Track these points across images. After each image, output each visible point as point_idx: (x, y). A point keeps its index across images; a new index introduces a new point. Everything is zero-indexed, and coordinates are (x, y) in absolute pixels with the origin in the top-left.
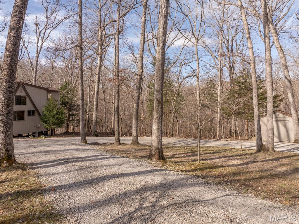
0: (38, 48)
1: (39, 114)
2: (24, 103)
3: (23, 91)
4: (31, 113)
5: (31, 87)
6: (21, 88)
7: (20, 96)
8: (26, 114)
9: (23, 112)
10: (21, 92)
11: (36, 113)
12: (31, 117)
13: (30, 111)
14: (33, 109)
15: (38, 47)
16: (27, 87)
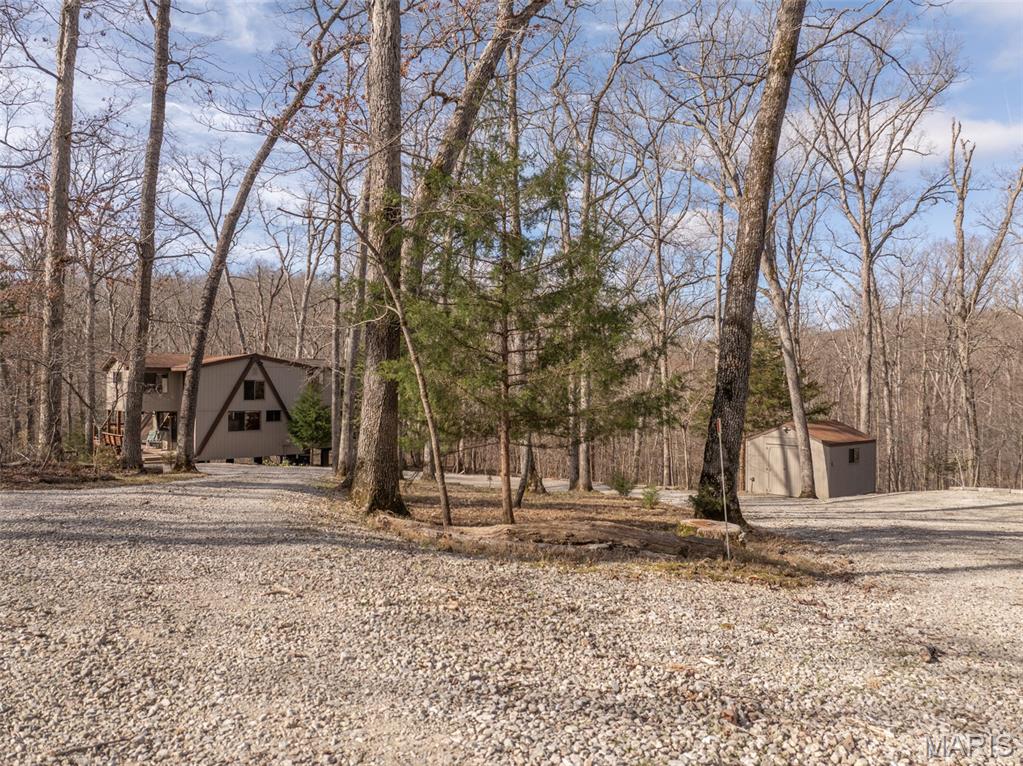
0: (309, 267)
1: (289, 418)
2: (261, 396)
3: (259, 371)
4: (273, 416)
5: (274, 364)
6: (255, 366)
7: (252, 382)
8: (264, 417)
9: (258, 414)
10: (255, 373)
11: (283, 416)
12: (273, 424)
13: (272, 411)
14: (277, 408)
15: (311, 263)
16: (266, 364)
